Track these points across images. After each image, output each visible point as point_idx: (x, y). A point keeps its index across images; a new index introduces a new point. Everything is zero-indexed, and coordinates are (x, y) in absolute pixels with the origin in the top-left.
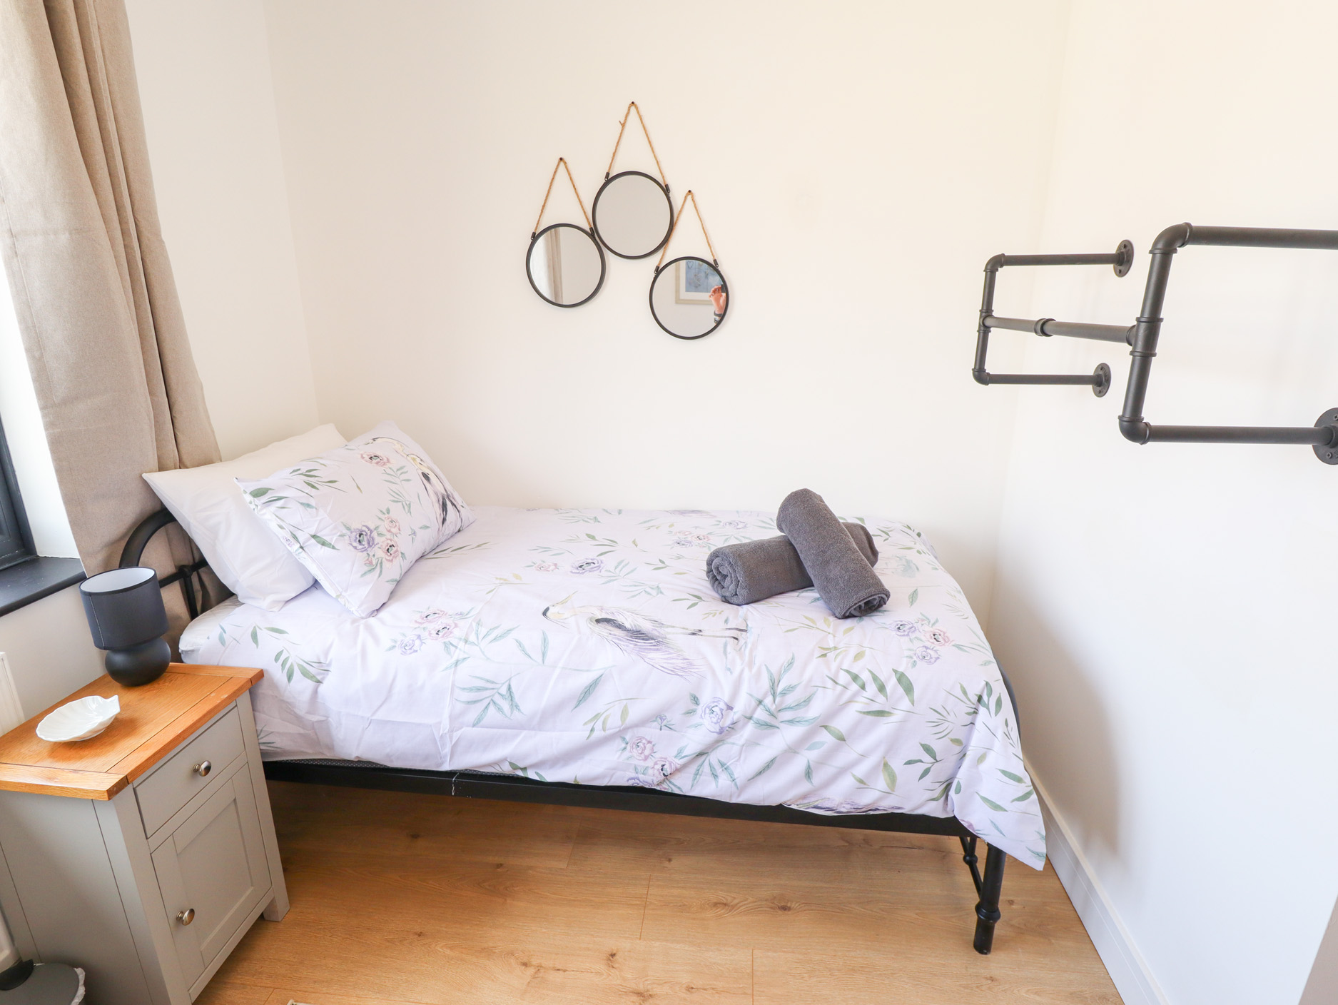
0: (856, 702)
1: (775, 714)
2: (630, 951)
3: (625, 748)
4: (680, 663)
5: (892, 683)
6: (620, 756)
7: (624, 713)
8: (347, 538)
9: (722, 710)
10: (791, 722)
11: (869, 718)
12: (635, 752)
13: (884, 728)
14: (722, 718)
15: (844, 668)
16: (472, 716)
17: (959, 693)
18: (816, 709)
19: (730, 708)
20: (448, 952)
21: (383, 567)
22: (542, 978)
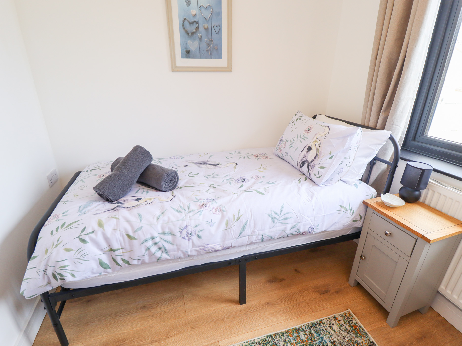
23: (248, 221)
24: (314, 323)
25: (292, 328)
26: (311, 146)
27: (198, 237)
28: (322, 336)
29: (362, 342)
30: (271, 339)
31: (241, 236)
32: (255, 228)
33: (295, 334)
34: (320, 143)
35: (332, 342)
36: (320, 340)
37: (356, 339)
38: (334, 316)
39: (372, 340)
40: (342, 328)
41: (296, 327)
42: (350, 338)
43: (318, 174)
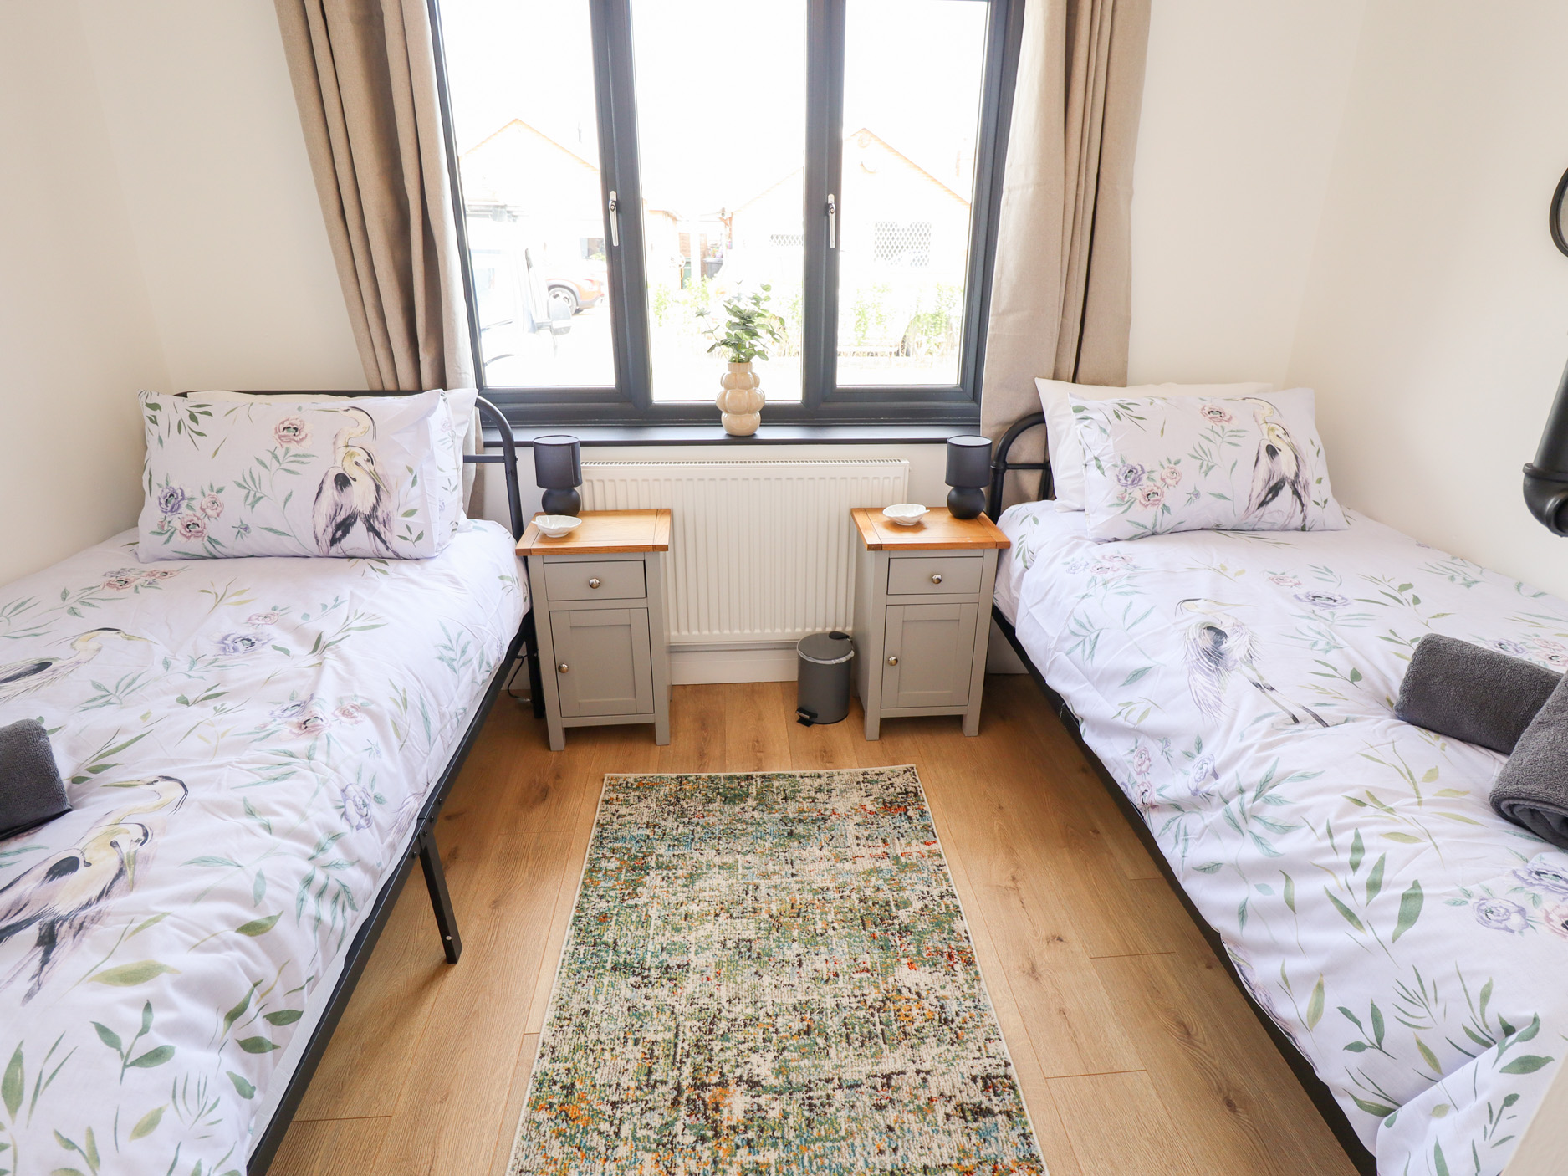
0: (1335, 877)
1: (1248, 817)
2: (1072, 952)
3: (1133, 751)
4: (1211, 699)
5: (1391, 893)
6: (1125, 755)
7: (1145, 714)
8: (1118, 469)
9: (1207, 771)
10: (1257, 839)
11: (1332, 907)
12: (1137, 761)
13: (1342, 937)
14: (1203, 779)
15: (1361, 831)
16: (1068, 645)
17: (1475, 989)
18: (1286, 846)
19: (1215, 775)
20: (996, 828)
21: (1132, 507)
22: (1009, 893)
23: (423, 697)
24: (596, 837)
25: (582, 876)
26: (344, 473)
27: (378, 803)
28: (628, 837)
29: (671, 789)
30: (583, 919)
31: (432, 740)
32: (439, 705)
33: (599, 875)
34: (369, 455)
35: (646, 828)
36: (634, 842)
37: (662, 793)
38: (603, 801)
39: (674, 775)
40: (631, 802)
41: (584, 867)
42: (655, 800)
43: (411, 533)
